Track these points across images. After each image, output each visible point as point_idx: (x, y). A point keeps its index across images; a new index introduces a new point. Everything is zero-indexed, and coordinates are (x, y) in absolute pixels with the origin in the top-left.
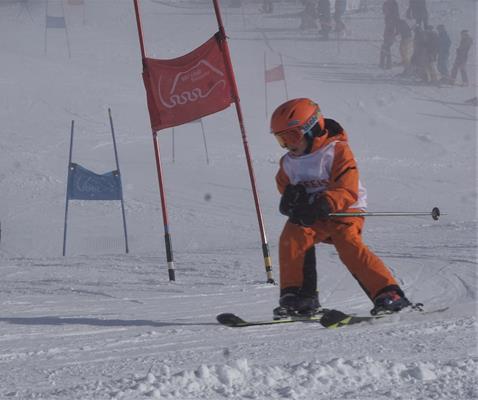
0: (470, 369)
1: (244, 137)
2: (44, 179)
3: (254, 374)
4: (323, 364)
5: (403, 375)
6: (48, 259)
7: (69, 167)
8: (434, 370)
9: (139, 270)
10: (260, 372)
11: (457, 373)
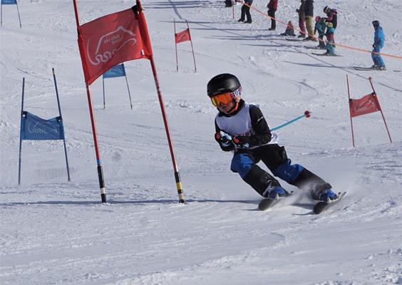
1: (158, 88)
2: (3, 125)
6: (7, 188)
7: (22, 115)
9: (78, 195)
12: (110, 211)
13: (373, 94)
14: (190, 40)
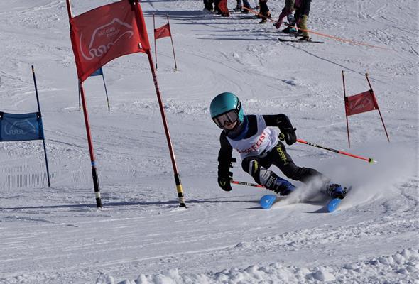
0: (362, 271)
3: (184, 281)
4: (240, 271)
5: (308, 278)
8: (333, 273)
10: (189, 279)
11: (352, 274)
13: (370, 91)
14: (170, 35)
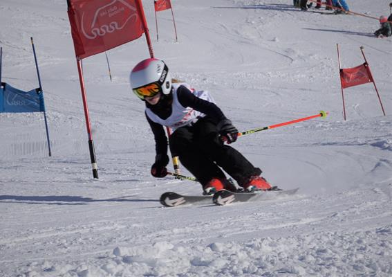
9: (67, 170)
12: (102, 188)
13: (365, 64)
14: (170, 7)
